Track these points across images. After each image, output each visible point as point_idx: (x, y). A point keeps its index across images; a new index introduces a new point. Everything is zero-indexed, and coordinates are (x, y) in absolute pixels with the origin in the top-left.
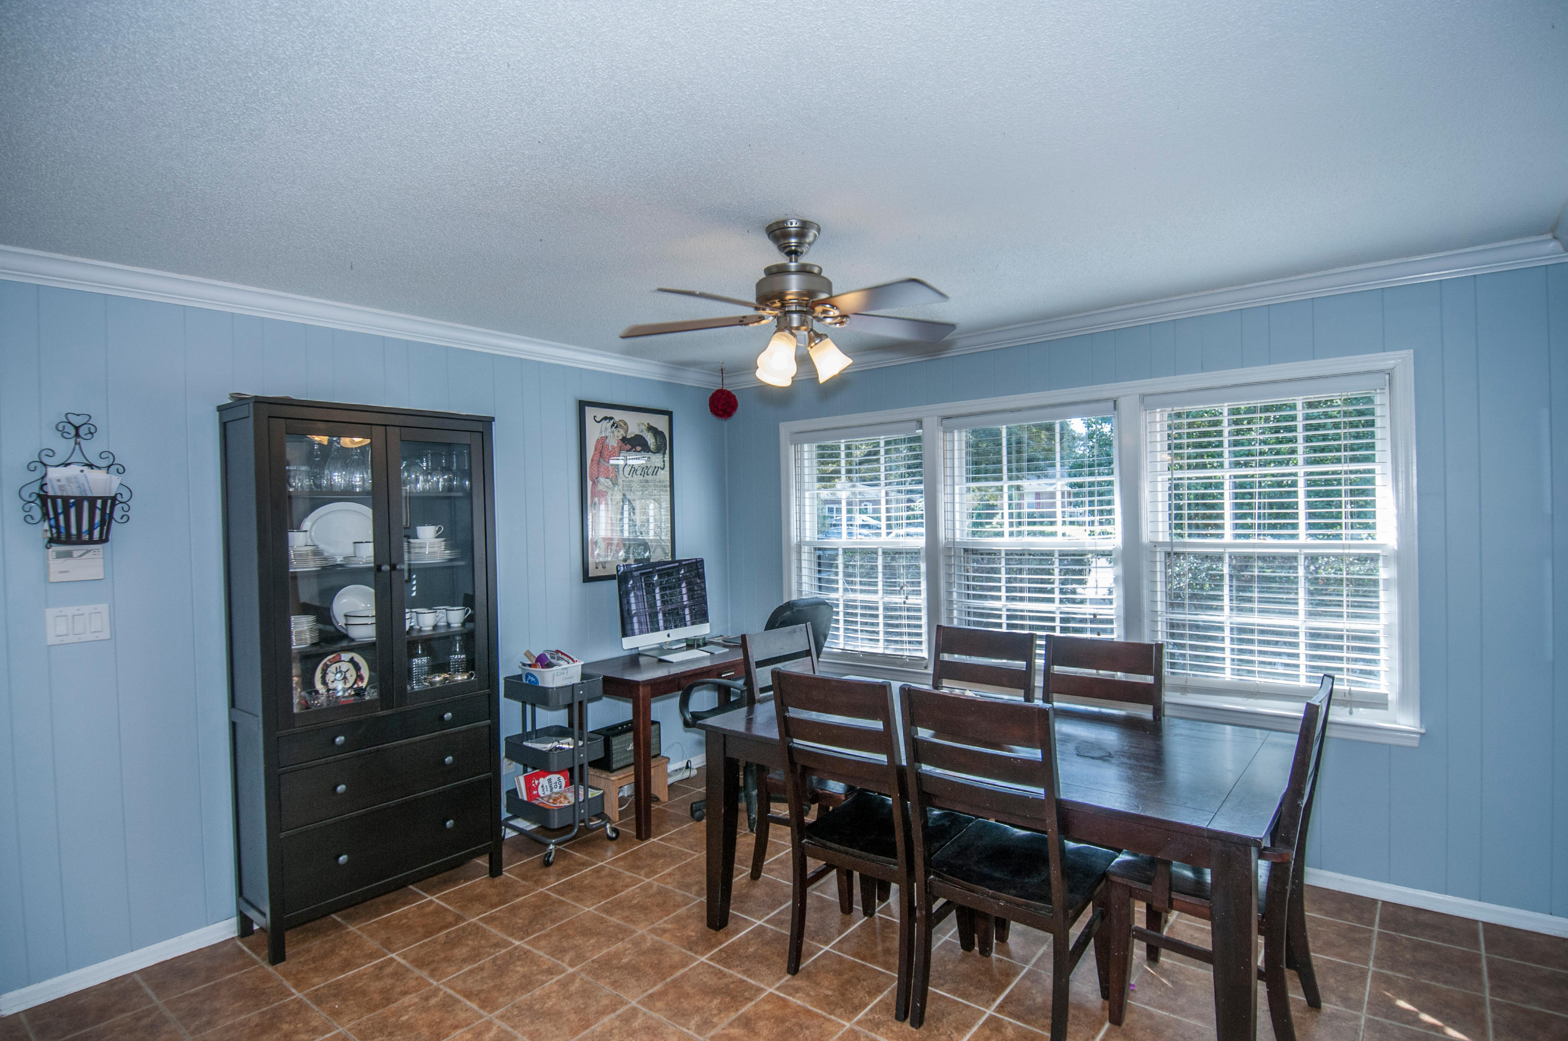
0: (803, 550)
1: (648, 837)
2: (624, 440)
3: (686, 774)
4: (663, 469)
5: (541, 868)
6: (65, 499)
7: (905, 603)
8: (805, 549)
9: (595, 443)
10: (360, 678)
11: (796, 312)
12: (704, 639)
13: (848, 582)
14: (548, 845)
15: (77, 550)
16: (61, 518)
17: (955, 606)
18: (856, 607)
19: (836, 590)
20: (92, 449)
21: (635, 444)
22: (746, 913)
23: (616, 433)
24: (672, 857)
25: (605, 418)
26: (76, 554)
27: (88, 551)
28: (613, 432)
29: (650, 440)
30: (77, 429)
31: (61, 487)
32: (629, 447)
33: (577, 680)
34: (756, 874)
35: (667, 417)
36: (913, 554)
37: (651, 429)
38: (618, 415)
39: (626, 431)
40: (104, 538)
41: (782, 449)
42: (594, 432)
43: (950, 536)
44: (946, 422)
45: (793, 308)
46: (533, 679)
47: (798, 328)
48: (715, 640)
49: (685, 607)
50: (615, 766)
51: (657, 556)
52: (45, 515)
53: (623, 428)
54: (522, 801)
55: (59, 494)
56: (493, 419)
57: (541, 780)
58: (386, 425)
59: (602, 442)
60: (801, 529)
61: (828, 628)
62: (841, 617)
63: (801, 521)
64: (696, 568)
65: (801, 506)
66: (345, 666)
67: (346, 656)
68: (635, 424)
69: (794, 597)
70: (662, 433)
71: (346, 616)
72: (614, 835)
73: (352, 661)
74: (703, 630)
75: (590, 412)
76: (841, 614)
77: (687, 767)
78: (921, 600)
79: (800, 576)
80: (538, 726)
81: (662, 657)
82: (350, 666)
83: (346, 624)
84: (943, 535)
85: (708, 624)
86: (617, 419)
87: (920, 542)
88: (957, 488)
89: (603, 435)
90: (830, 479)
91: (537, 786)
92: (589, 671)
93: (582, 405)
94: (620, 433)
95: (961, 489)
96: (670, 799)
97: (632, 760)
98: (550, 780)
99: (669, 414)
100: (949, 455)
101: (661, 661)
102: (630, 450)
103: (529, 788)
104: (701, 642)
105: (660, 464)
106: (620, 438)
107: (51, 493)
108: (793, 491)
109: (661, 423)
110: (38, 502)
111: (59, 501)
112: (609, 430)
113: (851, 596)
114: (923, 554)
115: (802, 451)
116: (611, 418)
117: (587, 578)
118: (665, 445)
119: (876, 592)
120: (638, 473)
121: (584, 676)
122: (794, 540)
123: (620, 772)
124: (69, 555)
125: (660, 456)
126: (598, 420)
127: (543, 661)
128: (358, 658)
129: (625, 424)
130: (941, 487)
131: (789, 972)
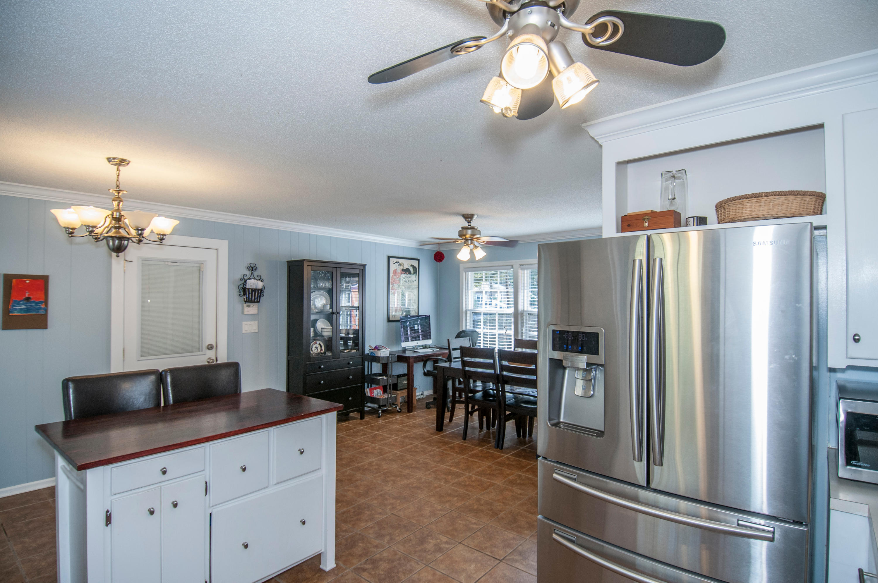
0: (468, 313)
1: (412, 412)
2: (403, 270)
3: (422, 396)
4: (415, 281)
5: (377, 418)
6: (252, 289)
7: (505, 333)
8: (469, 312)
9: (393, 270)
10: (321, 350)
11: (470, 240)
12: (429, 346)
13: (485, 325)
14: (379, 411)
15: (252, 304)
16: (250, 295)
17: (524, 334)
18: (487, 335)
19: (480, 328)
20: (256, 274)
21: (406, 271)
22: (448, 428)
23: (400, 268)
24: (421, 417)
25: (397, 262)
26: (251, 306)
27: (254, 305)
28: (399, 267)
29: (412, 270)
30: (252, 268)
31: (251, 286)
32: (404, 272)
33: (388, 355)
34: (451, 420)
35: (417, 261)
36: (508, 315)
37: (412, 266)
38: (401, 261)
39: (403, 267)
40: (258, 300)
41: (461, 273)
42: (393, 267)
43: (522, 309)
44: (522, 267)
45: (469, 239)
46: (373, 354)
47: (470, 244)
48: (433, 347)
49: (420, 335)
50: (399, 389)
51: (413, 313)
52: (244, 295)
53: (402, 266)
54: (368, 396)
55: (250, 288)
56: (366, 265)
57: (375, 391)
58: (337, 268)
59: (395, 271)
60: (467, 304)
61: (477, 340)
62: (482, 339)
63: (467, 301)
64: (428, 317)
65: (468, 296)
66: (318, 346)
67: (318, 342)
68: (407, 264)
69: (464, 329)
70: (415, 267)
71: (322, 328)
72: (400, 411)
73: (319, 344)
74: (429, 342)
75: (392, 260)
76: (482, 337)
77: (422, 394)
78: (511, 332)
79: (466, 323)
80: (373, 372)
81: (415, 350)
82: (319, 346)
83: (322, 331)
84: (520, 308)
85: (431, 340)
86: (400, 262)
87: (511, 311)
88: (526, 291)
89: (396, 268)
90: (479, 280)
91: (373, 392)
92: (391, 353)
93: (389, 257)
94: (401, 268)
95: (527, 291)
96: (417, 403)
97: (406, 387)
98: (377, 391)
99: (418, 260)
100: (523, 278)
101: (415, 352)
102: (404, 274)
103: (371, 393)
104: (428, 347)
105: (415, 279)
106: (401, 269)
107: (248, 287)
108: (464, 290)
109: (415, 263)
110: (242, 290)
111: (250, 290)
112: (398, 266)
113: (486, 330)
114: (513, 315)
115: (468, 275)
116: (398, 262)
117: (389, 321)
118: (417, 272)
119: (495, 329)
120: (407, 282)
121: (390, 354)
122: (464, 309)
123: (400, 391)
124: (250, 306)
125: (414, 276)
126: (394, 263)
127: (377, 348)
128: (322, 344)
129: (403, 264)
130: (519, 290)
131: (463, 439)
